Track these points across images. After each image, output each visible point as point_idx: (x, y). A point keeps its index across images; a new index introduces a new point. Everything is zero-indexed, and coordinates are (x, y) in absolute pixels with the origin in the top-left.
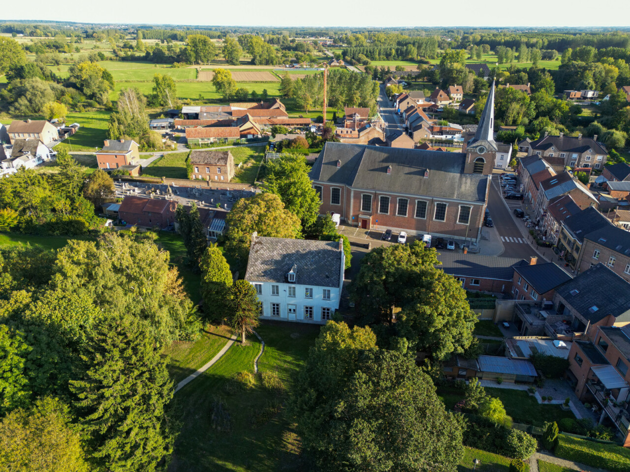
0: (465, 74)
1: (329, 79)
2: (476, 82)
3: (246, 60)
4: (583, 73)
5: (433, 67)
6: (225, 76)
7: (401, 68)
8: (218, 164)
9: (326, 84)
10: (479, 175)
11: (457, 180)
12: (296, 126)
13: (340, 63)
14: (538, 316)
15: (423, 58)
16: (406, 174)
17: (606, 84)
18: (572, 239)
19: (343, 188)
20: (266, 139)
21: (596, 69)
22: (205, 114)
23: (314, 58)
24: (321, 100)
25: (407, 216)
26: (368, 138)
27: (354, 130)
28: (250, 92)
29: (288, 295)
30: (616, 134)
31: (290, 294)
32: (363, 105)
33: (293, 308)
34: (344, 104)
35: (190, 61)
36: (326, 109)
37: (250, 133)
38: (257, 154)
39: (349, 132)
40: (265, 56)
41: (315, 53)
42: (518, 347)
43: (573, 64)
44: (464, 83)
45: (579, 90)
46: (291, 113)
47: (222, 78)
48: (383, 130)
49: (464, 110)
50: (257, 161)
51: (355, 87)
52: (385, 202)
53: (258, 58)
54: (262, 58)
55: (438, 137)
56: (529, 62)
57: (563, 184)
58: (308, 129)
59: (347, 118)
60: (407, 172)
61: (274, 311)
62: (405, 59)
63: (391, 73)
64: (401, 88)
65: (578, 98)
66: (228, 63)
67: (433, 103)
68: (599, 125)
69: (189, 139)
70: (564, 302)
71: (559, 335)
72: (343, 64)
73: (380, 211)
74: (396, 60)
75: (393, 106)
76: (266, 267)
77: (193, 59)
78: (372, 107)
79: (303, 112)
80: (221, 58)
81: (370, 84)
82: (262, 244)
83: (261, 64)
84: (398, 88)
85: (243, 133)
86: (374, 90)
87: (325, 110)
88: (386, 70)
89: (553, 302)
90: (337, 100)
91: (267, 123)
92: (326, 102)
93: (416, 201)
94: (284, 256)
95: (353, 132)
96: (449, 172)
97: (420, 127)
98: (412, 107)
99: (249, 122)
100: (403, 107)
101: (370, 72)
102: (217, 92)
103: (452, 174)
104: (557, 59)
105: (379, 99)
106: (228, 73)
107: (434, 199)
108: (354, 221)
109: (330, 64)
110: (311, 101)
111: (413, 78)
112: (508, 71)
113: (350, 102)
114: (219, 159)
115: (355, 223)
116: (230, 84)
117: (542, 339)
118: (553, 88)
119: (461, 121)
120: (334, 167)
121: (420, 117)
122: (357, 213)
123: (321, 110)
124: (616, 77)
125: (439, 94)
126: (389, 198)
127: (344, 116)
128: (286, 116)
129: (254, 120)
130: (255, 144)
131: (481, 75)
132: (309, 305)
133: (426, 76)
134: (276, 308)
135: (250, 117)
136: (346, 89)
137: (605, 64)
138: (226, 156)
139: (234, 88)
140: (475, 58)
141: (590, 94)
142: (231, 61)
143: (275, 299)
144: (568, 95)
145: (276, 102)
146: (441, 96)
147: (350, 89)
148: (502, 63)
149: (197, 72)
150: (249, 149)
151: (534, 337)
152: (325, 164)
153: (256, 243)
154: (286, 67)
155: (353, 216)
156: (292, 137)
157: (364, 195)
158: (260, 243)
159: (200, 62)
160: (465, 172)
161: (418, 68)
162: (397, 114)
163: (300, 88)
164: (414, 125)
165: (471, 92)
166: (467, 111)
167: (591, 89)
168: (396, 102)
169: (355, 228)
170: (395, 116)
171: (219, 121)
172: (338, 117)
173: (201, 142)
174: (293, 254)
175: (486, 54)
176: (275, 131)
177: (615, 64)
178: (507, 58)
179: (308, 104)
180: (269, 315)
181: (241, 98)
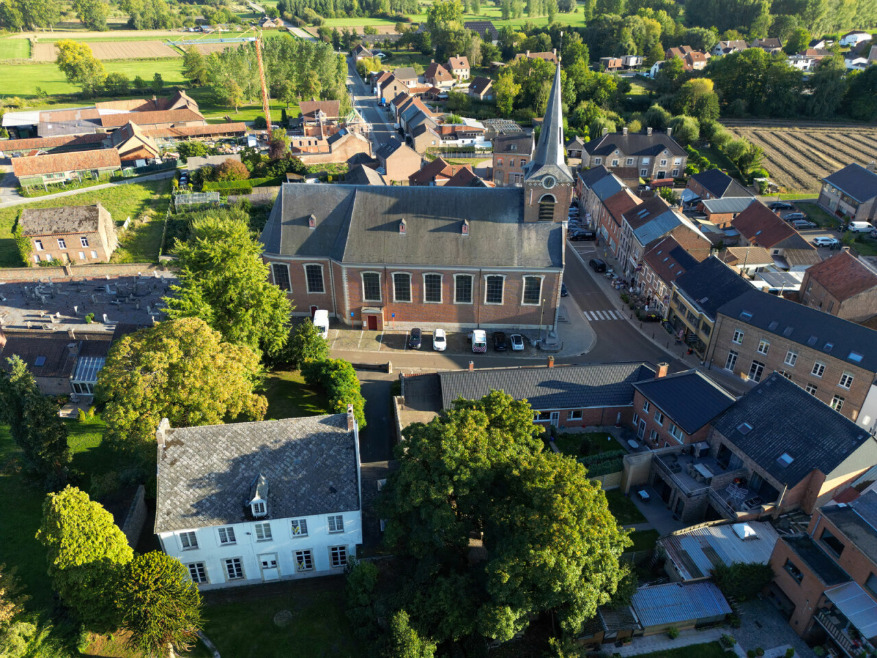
0: (467, 37)
1: (265, 53)
2: (484, 50)
3: (119, 22)
4: (619, 31)
5: (417, 27)
6: (80, 54)
7: (372, 30)
8: (80, 230)
9: (261, 61)
10: (547, 223)
11: (515, 234)
12: (221, 137)
13: (277, 23)
14: (693, 475)
15: (400, 13)
16: (431, 231)
17: (649, 45)
18: (696, 313)
19: (325, 264)
20: (170, 164)
21: (636, 25)
22: (50, 127)
23: (233, 15)
24: (258, 89)
25: (442, 302)
26: (346, 152)
27: (321, 139)
28: (132, 79)
29: (256, 539)
30: (687, 122)
31: (260, 537)
32: (327, 95)
33: (269, 559)
34: (297, 93)
35: (14, 26)
36: (268, 102)
37: (139, 158)
38: (157, 197)
39: (313, 143)
40: (151, 15)
41: (235, 7)
42: (685, 553)
43: (605, 18)
44: (467, 52)
45: (618, 57)
46: (209, 113)
47: (74, 58)
48: (368, 136)
49: (476, 95)
50: (158, 211)
51: (308, 64)
52: (402, 282)
53: (139, 17)
54: (146, 17)
55: (451, 143)
56: (542, 16)
57: (659, 218)
58: (244, 142)
59: (306, 118)
60: (432, 228)
61: (231, 571)
62: (374, 15)
63: (359, 38)
64: (379, 62)
65: (618, 68)
66: (87, 27)
67: (431, 86)
68: (661, 109)
69: (22, 179)
70: (729, 445)
71: (740, 514)
72: (282, 24)
73: (397, 298)
74: (361, 16)
75: (372, 93)
76: (199, 492)
77: (19, 22)
78: (342, 98)
79: (229, 109)
80: (72, 18)
81: (333, 59)
82: (182, 444)
83: (145, 27)
84: (374, 62)
85: (125, 157)
86: (339, 68)
87: (268, 104)
88: (351, 34)
89: (708, 444)
90: (284, 89)
91: (169, 136)
92: (266, 91)
93: (455, 276)
94: (236, 463)
95: (318, 142)
96: (500, 222)
97: (422, 129)
98: (403, 96)
99: (133, 138)
100: (389, 94)
101: (326, 36)
102: (69, 81)
103: (505, 226)
104: (576, 11)
105: (349, 82)
106: (85, 48)
107: (483, 270)
108: (353, 318)
109: (261, 23)
110: (240, 92)
111: (392, 46)
112: (522, 31)
113: (304, 89)
114: (81, 221)
115: (356, 322)
116: (91, 67)
117: (714, 525)
118: (588, 55)
119: (476, 112)
120: (303, 228)
121: (420, 112)
122: (357, 305)
123: (261, 105)
124: (659, 35)
125: (437, 72)
126: (408, 276)
127: (300, 115)
128: (201, 119)
129: (143, 133)
130: (152, 177)
131: (487, 38)
132: (302, 548)
133: (411, 41)
134: (235, 566)
135: (136, 128)
136: (294, 68)
137: (644, 18)
138: (93, 213)
139: (101, 74)
140: (471, 11)
141: (633, 61)
142: (91, 24)
143: (231, 552)
144: (606, 63)
145: (180, 96)
146: (440, 73)
147: (301, 68)
148: (508, 19)
149: (30, 44)
150: (142, 188)
151: (702, 525)
152: (287, 223)
153: (168, 444)
154: (189, 31)
155: (351, 310)
156: (217, 160)
157: (365, 275)
158: (177, 442)
159: (33, 26)
160: (525, 220)
161: (397, 29)
162: (380, 105)
163: (218, 71)
164: (413, 126)
165: (479, 65)
166: (482, 94)
167: (632, 53)
168: (376, 86)
169: (357, 332)
170: (378, 109)
171: (78, 137)
172: (291, 117)
173: (46, 181)
174: (254, 454)
175: (483, 5)
176: (185, 152)
177: (655, 16)
178: (513, 10)
179: (236, 96)
180: (223, 581)
181: (116, 90)
